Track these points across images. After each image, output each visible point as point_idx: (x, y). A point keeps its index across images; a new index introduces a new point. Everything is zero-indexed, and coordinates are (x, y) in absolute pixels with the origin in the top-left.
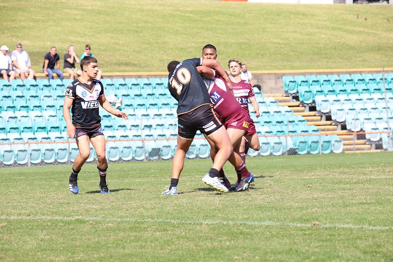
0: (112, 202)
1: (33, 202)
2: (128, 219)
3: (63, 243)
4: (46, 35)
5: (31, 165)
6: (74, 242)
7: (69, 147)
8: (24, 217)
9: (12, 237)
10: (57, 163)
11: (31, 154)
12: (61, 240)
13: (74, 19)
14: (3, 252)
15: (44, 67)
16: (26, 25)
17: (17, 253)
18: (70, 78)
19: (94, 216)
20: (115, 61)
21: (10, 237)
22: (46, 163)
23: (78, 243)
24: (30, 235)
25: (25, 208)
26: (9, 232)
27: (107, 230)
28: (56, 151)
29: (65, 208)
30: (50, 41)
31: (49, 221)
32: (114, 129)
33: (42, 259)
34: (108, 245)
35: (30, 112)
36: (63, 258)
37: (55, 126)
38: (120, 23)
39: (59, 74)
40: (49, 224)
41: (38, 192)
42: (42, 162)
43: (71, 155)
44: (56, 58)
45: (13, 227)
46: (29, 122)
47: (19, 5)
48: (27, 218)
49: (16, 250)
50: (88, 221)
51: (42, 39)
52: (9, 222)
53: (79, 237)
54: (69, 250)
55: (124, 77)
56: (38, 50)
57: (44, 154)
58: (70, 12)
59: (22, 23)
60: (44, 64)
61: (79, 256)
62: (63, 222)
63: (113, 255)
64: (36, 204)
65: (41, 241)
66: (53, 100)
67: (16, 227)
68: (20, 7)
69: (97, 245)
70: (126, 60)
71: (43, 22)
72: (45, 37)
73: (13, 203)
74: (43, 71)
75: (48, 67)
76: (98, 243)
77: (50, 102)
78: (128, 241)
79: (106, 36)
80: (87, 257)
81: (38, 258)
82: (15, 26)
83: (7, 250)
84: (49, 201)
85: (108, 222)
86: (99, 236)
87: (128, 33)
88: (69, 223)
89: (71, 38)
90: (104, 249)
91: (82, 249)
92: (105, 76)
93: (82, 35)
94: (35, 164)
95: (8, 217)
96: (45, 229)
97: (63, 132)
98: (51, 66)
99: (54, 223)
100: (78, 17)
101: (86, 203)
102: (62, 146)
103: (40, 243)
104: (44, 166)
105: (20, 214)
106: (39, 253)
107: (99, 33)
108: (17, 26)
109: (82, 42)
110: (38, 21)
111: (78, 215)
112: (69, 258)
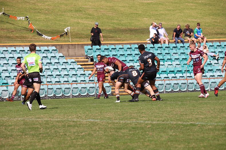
0: (212, 114)
1: (166, 114)
2: (221, 124)
3: (183, 137)
4: (175, 18)
5: (166, 93)
6: (189, 137)
7: (187, 82)
8: (161, 122)
9: (154, 133)
10: (181, 91)
11: (166, 86)
12: (182, 135)
13: (191, 8)
14: (149, 142)
15: (173, 36)
16: (163, 13)
17: (157, 142)
18: (188, 43)
19: (201, 122)
20: (214, 32)
21: (153, 134)
22: (175, 91)
23: (191, 137)
24: (164, 132)
25: (162, 117)
26: (152, 131)
27: (209, 130)
28: (180, 84)
29: (184, 117)
30: (177, 22)
31: (175, 124)
32: (214, 72)
33: (171, 146)
34: (209, 139)
35: (165, 62)
36: (182, 146)
37: (179, 70)
38: (218, 10)
39: (182, 40)
40: (175, 126)
41: (169, 108)
42: (172, 90)
43: (189, 87)
44: (180, 31)
45: (154, 128)
46: (164, 68)
47: (160, 2)
48: (163, 123)
49: (156, 141)
50: (197, 125)
51: (172, 20)
52: (153, 125)
53: (192, 134)
54: (186, 141)
55: (220, 41)
56: (170, 27)
57: (173, 86)
58: (189, 4)
59: (161, 12)
60: (173, 35)
61: (192, 145)
62: (183, 125)
63: (212, 144)
64: (168, 115)
65: (170, 136)
66: (178, 55)
67: (156, 128)
68: (160, 3)
69: (203, 138)
70: (221, 32)
71: (173, 11)
72: (174, 19)
73: (155, 114)
74: (173, 38)
75: (175, 37)
76: (203, 137)
77: (176, 56)
78: (221, 137)
79: (209, 18)
80: (196, 146)
81: (169, 145)
82: (157, 13)
83: (151, 141)
84: (175, 113)
85: (209, 126)
86: (204, 133)
87: (222, 15)
88: (187, 126)
89: (189, 19)
90: (207, 141)
91: (194, 141)
92: (208, 41)
93: (195, 18)
94: (168, 92)
95: (152, 122)
96: (173, 129)
97: (184, 74)
98: (177, 36)
99: (178, 126)
100: (193, 7)
101: (197, 114)
102: (184, 82)
103: (170, 137)
104: (173, 93)
105: (158, 121)
106: (169, 143)
107: (205, 16)
108: (158, 13)
109: (195, 22)
110: (170, 10)
111: (192, 121)
112: (186, 146)
